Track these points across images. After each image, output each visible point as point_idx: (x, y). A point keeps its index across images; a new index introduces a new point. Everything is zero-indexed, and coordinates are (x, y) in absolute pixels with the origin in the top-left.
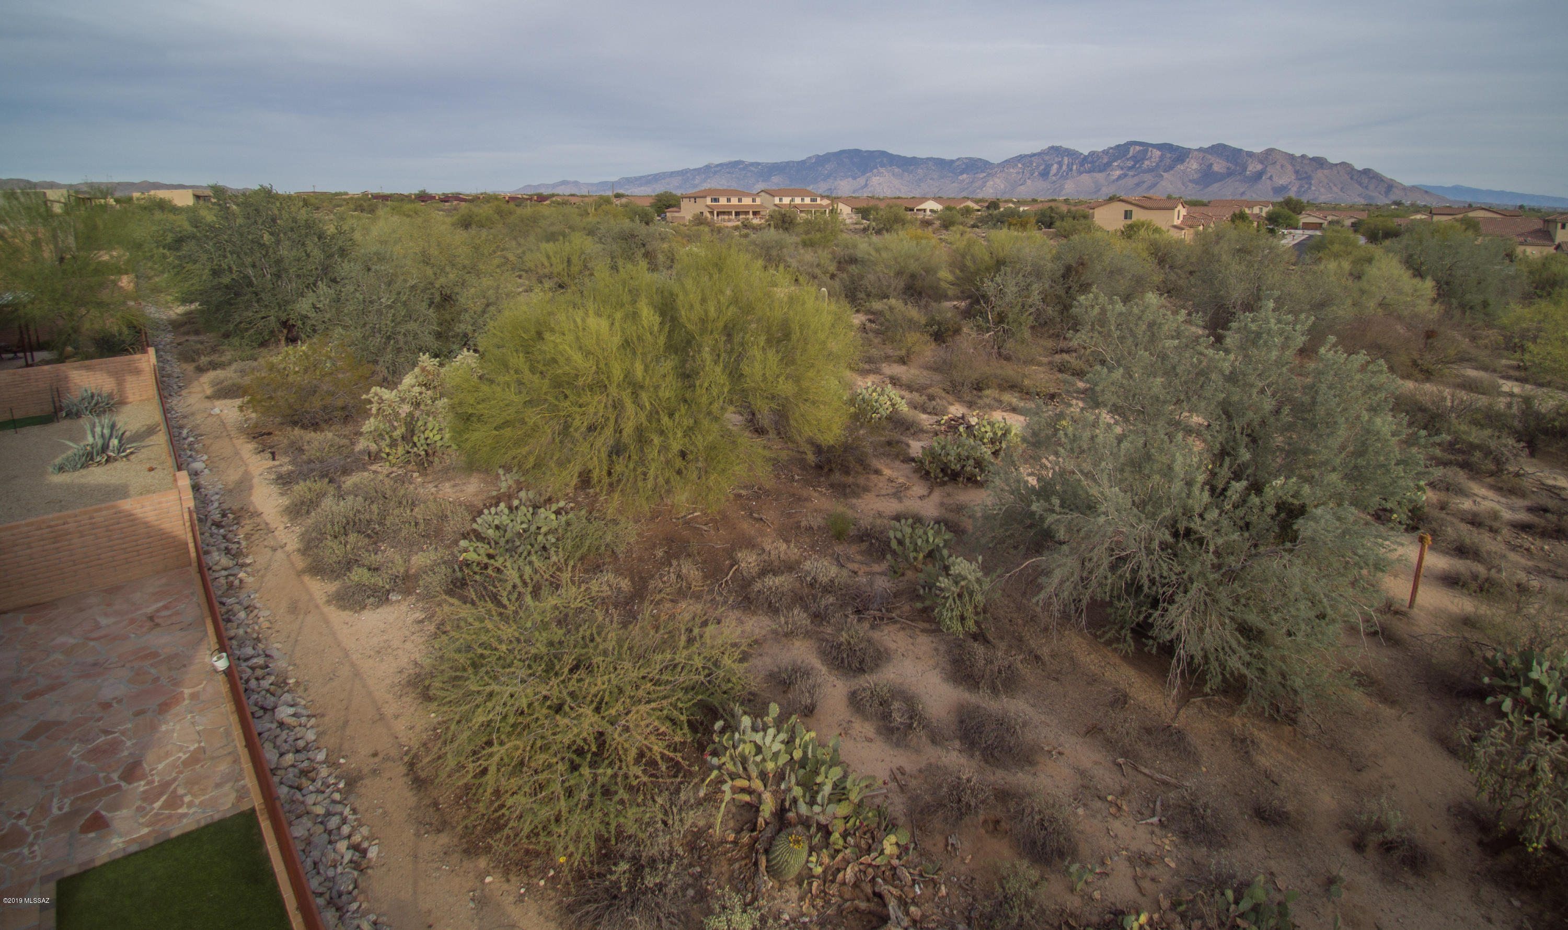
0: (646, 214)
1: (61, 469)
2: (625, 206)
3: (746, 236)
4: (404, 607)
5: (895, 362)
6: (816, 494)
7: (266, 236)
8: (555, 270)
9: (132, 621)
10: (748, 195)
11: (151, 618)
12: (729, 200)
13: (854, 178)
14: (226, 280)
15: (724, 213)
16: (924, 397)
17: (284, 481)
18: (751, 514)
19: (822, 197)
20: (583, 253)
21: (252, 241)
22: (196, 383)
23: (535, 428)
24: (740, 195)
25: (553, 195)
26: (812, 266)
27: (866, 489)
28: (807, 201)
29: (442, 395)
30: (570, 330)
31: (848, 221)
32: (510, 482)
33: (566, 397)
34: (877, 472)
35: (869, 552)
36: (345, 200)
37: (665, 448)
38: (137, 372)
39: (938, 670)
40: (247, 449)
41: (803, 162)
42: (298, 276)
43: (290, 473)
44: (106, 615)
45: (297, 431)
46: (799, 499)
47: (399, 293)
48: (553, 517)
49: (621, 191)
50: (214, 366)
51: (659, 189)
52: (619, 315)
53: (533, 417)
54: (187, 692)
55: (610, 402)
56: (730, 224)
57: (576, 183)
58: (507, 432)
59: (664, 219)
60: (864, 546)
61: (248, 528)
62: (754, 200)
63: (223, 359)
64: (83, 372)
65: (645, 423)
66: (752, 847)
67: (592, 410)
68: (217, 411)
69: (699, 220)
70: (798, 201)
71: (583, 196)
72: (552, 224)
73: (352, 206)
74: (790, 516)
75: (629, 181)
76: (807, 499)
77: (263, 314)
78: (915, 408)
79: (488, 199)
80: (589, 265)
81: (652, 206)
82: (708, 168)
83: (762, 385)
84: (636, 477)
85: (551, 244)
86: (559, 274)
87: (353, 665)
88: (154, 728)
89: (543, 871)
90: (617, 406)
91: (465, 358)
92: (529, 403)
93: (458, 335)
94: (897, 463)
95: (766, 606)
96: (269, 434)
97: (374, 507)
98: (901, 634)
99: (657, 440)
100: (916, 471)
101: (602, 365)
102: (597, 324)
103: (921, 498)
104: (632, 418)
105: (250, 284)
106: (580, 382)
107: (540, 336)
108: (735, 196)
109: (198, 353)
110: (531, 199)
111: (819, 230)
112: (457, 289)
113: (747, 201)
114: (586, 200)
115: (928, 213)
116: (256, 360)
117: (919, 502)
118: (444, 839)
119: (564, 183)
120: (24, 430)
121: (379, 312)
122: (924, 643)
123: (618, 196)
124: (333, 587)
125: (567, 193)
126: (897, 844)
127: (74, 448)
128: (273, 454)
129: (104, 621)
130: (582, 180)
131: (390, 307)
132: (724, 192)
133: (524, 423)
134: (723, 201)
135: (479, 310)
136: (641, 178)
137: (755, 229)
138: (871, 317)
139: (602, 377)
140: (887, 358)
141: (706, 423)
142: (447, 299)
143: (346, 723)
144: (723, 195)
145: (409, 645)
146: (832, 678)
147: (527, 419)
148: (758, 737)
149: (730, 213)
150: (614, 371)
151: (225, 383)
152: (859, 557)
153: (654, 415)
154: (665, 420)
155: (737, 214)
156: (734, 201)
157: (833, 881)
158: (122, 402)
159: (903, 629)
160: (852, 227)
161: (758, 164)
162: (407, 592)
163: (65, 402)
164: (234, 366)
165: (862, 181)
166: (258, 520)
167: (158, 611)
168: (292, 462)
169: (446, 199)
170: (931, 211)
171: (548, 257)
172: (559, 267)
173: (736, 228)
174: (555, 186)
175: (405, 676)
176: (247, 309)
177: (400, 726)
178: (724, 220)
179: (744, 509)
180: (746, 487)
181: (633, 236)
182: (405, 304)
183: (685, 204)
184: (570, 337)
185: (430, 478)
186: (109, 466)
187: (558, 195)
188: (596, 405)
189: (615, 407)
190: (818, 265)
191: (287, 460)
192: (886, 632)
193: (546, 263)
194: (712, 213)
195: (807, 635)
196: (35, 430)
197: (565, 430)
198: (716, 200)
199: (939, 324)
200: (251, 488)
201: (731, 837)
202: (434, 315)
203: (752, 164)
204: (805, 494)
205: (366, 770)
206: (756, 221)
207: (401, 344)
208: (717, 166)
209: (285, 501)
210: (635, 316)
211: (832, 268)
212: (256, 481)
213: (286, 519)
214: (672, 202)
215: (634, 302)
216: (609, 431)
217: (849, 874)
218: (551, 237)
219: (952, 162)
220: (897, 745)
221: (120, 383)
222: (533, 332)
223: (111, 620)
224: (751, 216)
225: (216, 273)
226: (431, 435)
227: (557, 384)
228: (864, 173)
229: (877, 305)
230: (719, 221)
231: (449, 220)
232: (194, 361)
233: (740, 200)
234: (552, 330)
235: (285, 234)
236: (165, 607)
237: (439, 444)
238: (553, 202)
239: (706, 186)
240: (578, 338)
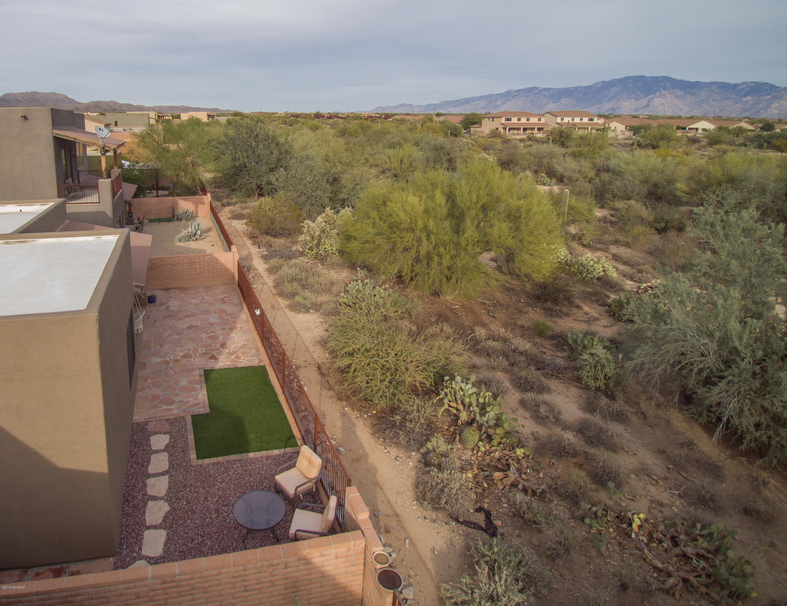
0: (456, 129)
1: (180, 240)
2: (442, 123)
3: (530, 146)
4: (315, 316)
5: (623, 245)
6: (533, 312)
7: (254, 143)
8: (393, 166)
9: (216, 300)
10: (534, 115)
11: (222, 300)
12: (519, 120)
13: (637, 99)
14: (237, 164)
15: (514, 129)
16: (634, 271)
17: (265, 258)
18: (488, 313)
19: (600, 116)
20: (410, 156)
21: (249, 146)
22: (223, 211)
23: (379, 246)
24: (528, 116)
25: (395, 115)
26: (574, 172)
27: (567, 315)
28: (586, 120)
29: (334, 228)
30: (399, 201)
31: (620, 137)
32: (362, 275)
33: (395, 232)
34: (578, 307)
35: (556, 346)
36: (277, 117)
37: (440, 264)
38: (203, 203)
39: (577, 404)
40: (249, 242)
41: (591, 87)
42: (267, 164)
43: (267, 255)
44: (207, 296)
45: (269, 238)
46: (521, 312)
47: (315, 176)
48: (382, 291)
49: (441, 111)
50: (229, 204)
51: (468, 110)
52: (424, 196)
53: (379, 240)
54: (238, 326)
55: (416, 238)
56: (518, 137)
57: (411, 105)
58: (367, 245)
59: (469, 132)
60: (554, 342)
61: (252, 274)
62: (539, 120)
63: (232, 201)
64: (183, 201)
65: (432, 250)
66: (454, 433)
67: (406, 240)
68: (234, 224)
69: (495, 134)
70: (577, 120)
71: (414, 115)
72: (393, 138)
73: (281, 122)
74: (512, 318)
75: (447, 103)
76: (526, 313)
77: (250, 181)
78: (624, 276)
79: (357, 117)
80: (413, 164)
81: (461, 123)
82: (508, 92)
83: (498, 240)
84: (425, 275)
85: (392, 150)
86: (395, 168)
87: (296, 331)
88: (229, 335)
89: (367, 413)
90: (419, 240)
91: (346, 212)
92: (378, 234)
93: (339, 199)
94: (596, 306)
95: (486, 354)
96: (256, 237)
97: (303, 274)
98: (562, 385)
99: (436, 259)
100: (607, 312)
101: (413, 220)
102: (413, 199)
103: (605, 327)
104: (425, 247)
105: (246, 167)
106: (402, 226)
107: (385, 204)
108: (524, 116)
109: (222, 197)
110: (380, 118)
111: (589, 144)
112: (341, 175)
113: (534, 120)
114: (417, 118)
115: (700, 131)
116: (246, 203)
117: (602, 329)
118: (331, 393)
119: (403, 105)
120: (162, 223)
121: (305, 185)
122: (574, 391)
123: (438, 115)
124: (287, 303)
125: (404, 112)
126: (524, 453)
127: (184, 233)
128: (259, 246)
129: (206, 298)
130: (415, 103)
131: (310, 183)
132: (515, 114)
133: (374, 242)
134: (514, 120)
135: (352, 187)
136: (456, 101)
137: (537, 141)
138: (612, 212)
139: (413, 225)
140: (616, 242)
141: (462, 253)
142: (335, 180)
143: (295, 349)
144: (514, 116)
145: (317, 329)
146: (513, 391)
147: (376, 241)
148: (463, 385)
149: (519, 129)
150: (419, 223)
151: (235, 213)
152: (549, 347)
153: (436, 247)
154: (442, 249)
155: (525, 129)
156: (523, 120)
157: (489, 455)
158: (196, 216)
159: (564, 383)
160: (622, 142)
161: (550, 89)
162: (317, 311)
163: (176, 214)
164: (238, 205)
165: (644, 101)
166: (256, 272)
167: (224, 298)
168: (268, 251)
169: (331, 117)
170: (704, 130)
171: (389, 158)
172: (395, 164)
173: (521, 140)
174: (396, 107)
175: (316, 339)
176: (244, 179)
177: (315, 355)
178: (514, 134)
179: (485, 309)
180: (489, 300)
181: (442, 148)
182: (316, 181)
183: (485, 122)
184: (399, 205)
185: (325, 267)
186: (196, 242)
187: (398, 114)
188: (408, 237)
189: (418, 241)
190: (580, 171)
191: (265, 249)
192: (553, 382)
193: (388, 161)
194: (505, 129)
195: (504, 370)
196: (166, 224)
197: (393, 250)
198: (508, 120)
199: (667, 222)
200: (252, 259)
201: (446, 427)
202: (330, 188)
203: (545, 89)
204: (525, 310)
205: (302, 365)
206: (539, 135)
207: (314, 202)
208: (516, 91)
209: (267, 266)
210: (432, 198)
211: (591, 174)
212: (253, 256)
213: (267, 273)
214: (476, 120)
215: (433, 190)
216: (413, 251)
217: (497, 455)
218: (392, 146)
219: (736, 85)
220: (540, 424)
221: (196, 208)
222: (381, 201)
223: (209, 298)
224: (536, 131)
225: (234, 160)
226: (327, 247)
227: (391, 227)
228: (647, 95)
229: (619, 204)
230: (510, 135)
231: (332, 131)
232: (220, 201)
233: (528, 120)
234: (391, 202)
235: (262, 142)
236: (227, 297)
237: (330, 252)
238: (395, 120)
239: (502, 109)
240: (403, 206)
